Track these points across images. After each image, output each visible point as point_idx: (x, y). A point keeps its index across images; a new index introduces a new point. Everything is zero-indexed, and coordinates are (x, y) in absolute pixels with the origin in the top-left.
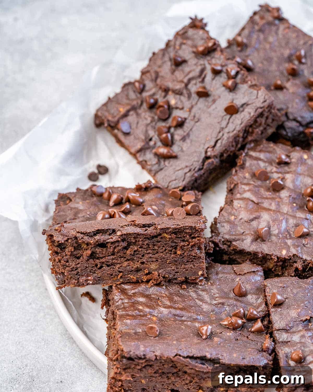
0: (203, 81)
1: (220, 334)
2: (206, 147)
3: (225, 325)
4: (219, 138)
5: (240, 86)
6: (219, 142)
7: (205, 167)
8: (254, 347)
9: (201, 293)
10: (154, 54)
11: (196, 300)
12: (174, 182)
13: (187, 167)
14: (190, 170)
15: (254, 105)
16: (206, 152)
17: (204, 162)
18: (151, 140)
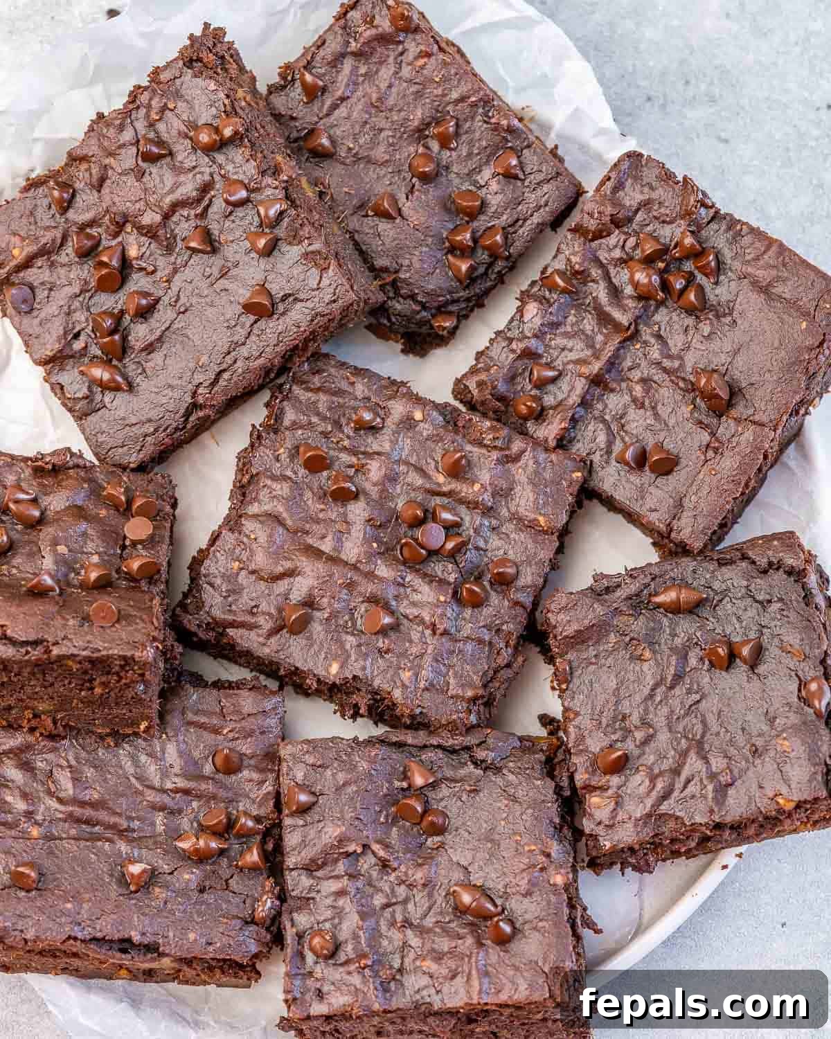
0: (203, 215)
1: (169, 878)
2: (196, 382)
3: (184, 850)
4: (224, 366)
5: (284, 247)
6: (226, 376)
7: (189, 426)
8: (235, 911)
9: (143, 758)
10: (100, 116)
11: (131, 778)
12: (120, 450)
13: (150, 421)
14: (156, 430)
15: (310, 304)
16: (194, 394)
17: (188, 414)
18: (77, 336)
